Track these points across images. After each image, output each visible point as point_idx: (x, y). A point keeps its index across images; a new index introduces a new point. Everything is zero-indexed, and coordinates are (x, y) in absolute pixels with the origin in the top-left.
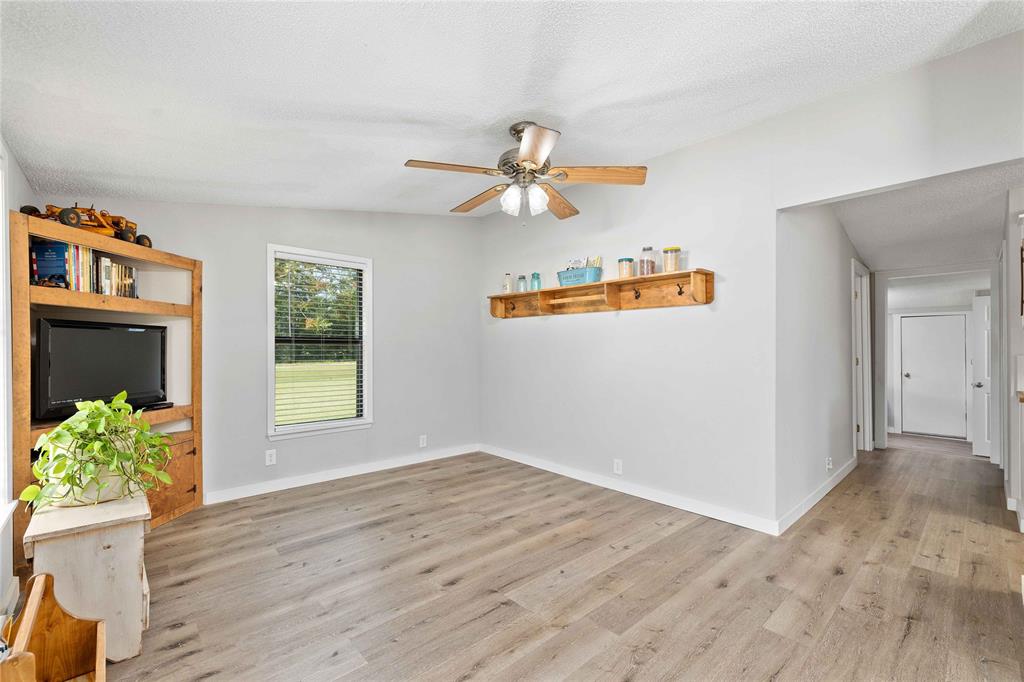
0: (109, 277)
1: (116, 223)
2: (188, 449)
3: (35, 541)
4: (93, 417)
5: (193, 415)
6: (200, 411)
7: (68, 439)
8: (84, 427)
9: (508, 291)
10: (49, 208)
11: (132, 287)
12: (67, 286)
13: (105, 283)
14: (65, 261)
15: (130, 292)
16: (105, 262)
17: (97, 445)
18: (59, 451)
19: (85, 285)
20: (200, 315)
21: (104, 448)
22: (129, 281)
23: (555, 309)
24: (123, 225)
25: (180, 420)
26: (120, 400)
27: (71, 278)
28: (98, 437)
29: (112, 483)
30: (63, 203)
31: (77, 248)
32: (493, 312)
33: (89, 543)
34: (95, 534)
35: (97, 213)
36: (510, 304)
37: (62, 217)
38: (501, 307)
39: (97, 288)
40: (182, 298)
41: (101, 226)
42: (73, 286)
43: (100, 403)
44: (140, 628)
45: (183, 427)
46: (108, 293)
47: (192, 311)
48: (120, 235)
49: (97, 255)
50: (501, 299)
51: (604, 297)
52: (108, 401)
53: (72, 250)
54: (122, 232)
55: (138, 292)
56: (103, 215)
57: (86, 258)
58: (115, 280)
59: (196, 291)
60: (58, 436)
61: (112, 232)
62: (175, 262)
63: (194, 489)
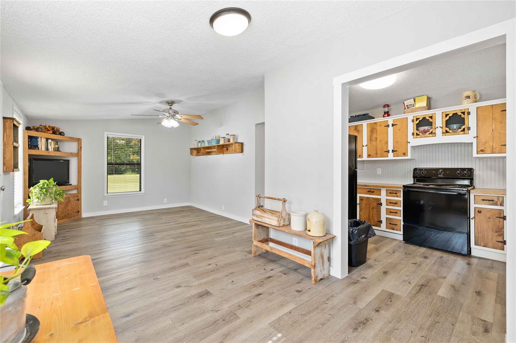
0: (51, 145)
1: (53, 128)
2: (76, 198)
3: (30, 210)
4: (43, 184)
5: (78, 188)
6: (80, 187)
7: (38, 188)
8: (41, 185)
9: (196, 147)
10: (33, 127)
11: (58, 148)
12: (38, 148)
13: (50, 147)
14: (38, 141)
15: (57, 150)
16: (50, 141)
17: (44, 190)
18: (36, 191)
19: (44, 148)
20: (81, 156)
21: (46, 191)
22: (57, 146)
23: (209, 153)
24: (55, 129)
25: (74, 189)
26: (51, 180)
27: (40, 146)
28: (45, 188)
29: (48, 200)
30: (37, 125)
31: (41, 138)
32: (191, 154)
33: (42, 212)
34: (43, 210)
35: (47, 127)
36: (198, 151)
37: (37, 130)
38: (195, 152)
39: (47, 149)
40: (75, 150)
41: (49, 130)
42: (40, 149)
43: (46, 181)
44: (54, 234)
45: (75, 192)
46: (50, 150)
47: (78, 155)
48: (54, 133)
49: (47, 139)
50: (195, 149)
51: (215, 150)
52: (48, 180)
53: (40, 138)
54: (55, 131)
55: (60, 149)
56: (49, 127)
57: (44, 140)
58: (53, 146)
59: (79, 148)
60: (35, 188)
61: (51, 132)
62: (72, 139)
63: (78, 212)
